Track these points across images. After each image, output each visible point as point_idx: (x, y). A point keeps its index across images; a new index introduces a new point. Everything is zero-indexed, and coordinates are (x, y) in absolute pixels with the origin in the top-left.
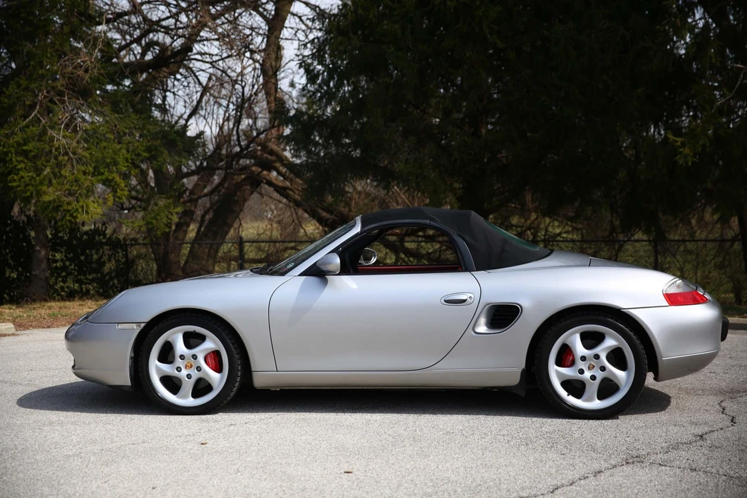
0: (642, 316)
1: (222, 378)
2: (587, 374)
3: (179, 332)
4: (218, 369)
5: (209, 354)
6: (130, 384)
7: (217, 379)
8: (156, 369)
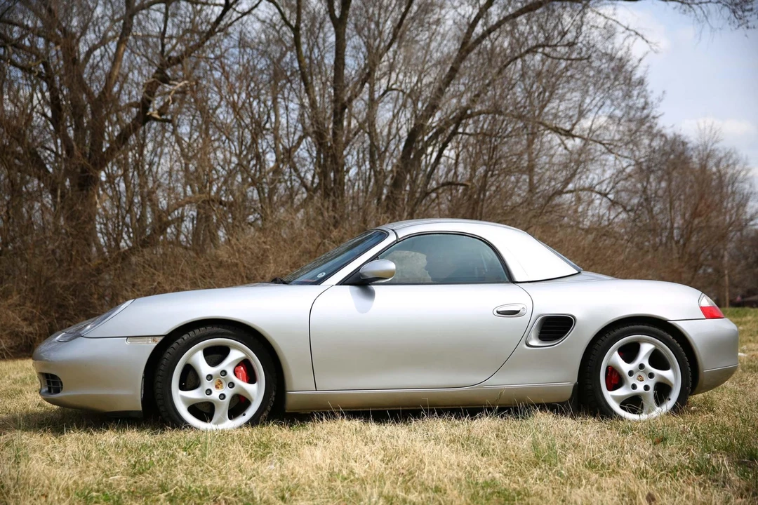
3: (199, 348)
6: (141, 409)
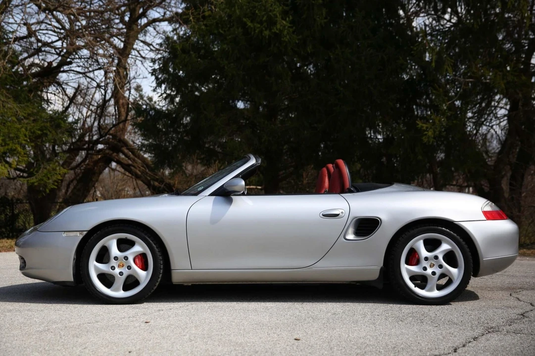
0: (469, 227)
1: (147, 274)
2: (429, 271)
3: (113, 238)
4: (145, 267)
5: (137, 256)
7: (144, 276)
8: (94, 268)
